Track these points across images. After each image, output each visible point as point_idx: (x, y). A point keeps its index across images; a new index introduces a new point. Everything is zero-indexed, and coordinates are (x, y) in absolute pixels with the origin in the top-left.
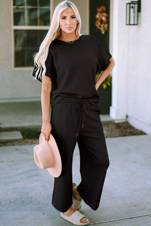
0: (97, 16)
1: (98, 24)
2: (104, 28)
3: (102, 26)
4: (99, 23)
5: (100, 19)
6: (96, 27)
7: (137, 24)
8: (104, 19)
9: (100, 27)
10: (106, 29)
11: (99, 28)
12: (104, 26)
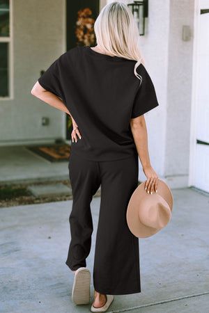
0: (79, 23)
1: (80, 34)
2: (89, 40)
3: (86, 37)
4: (82, 33)
5: (82, 27)
6: (77, 39)
7: (143, 35)
8: (89, 26)
9: (83, 38)
10: (93, 41)
11: (81, 40)
12: (89, 37)
